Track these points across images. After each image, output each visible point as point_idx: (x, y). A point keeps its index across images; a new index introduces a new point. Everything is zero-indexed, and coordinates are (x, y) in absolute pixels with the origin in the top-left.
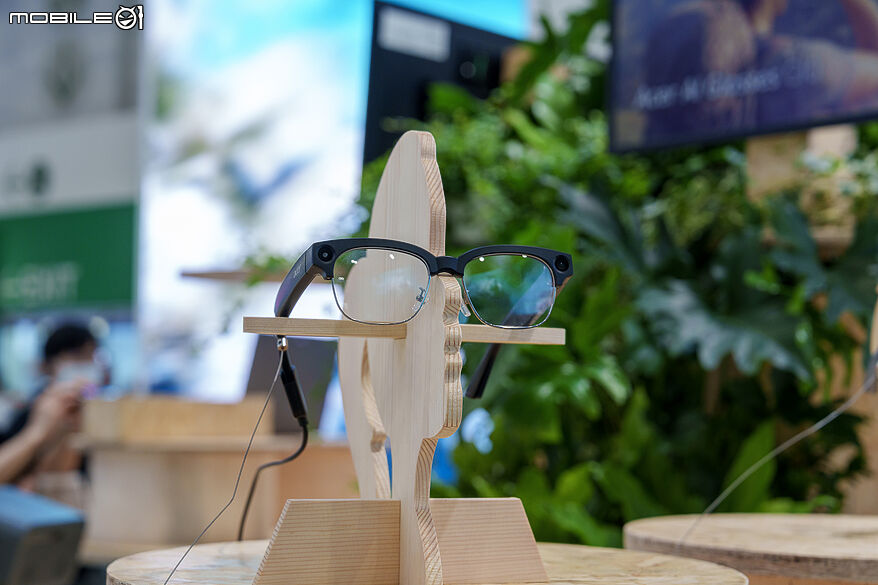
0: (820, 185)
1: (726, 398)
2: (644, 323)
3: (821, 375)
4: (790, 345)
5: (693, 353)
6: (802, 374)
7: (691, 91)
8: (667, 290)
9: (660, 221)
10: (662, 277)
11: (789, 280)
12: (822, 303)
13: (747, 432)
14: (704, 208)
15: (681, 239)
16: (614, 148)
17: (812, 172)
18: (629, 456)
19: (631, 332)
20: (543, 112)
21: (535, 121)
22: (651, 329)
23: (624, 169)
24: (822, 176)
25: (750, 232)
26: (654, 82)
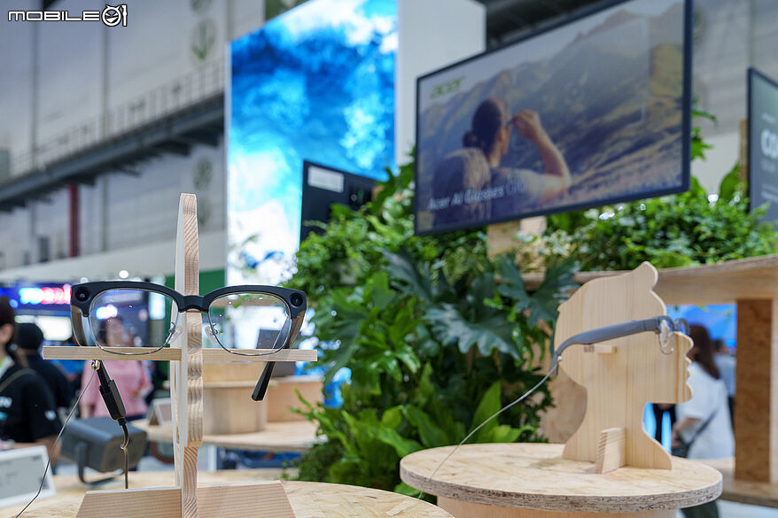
0: (527, 249)
1: (475, 368)
2: (429, 327)
3: (526, 355)
4: (509, 340)
5: (456, 343)
6: (516, 356)
7: (457, 200)
8: (442, 309)
9: (440, 270)
10: (439, 301)
11: (509, 302)
12: (527, 313)
13: (487, 386)
14: (464, 263)
15: (451, 281)
16: (417, 233)
17: (523, 242)
18: (422, 400)
19: (421, 332)
20: (387, 216)
21: (383, 222)
22: (433, 331)
23: (424, 244)
24: (528, 244)
25: (487, 275)
26: (437, 197)
